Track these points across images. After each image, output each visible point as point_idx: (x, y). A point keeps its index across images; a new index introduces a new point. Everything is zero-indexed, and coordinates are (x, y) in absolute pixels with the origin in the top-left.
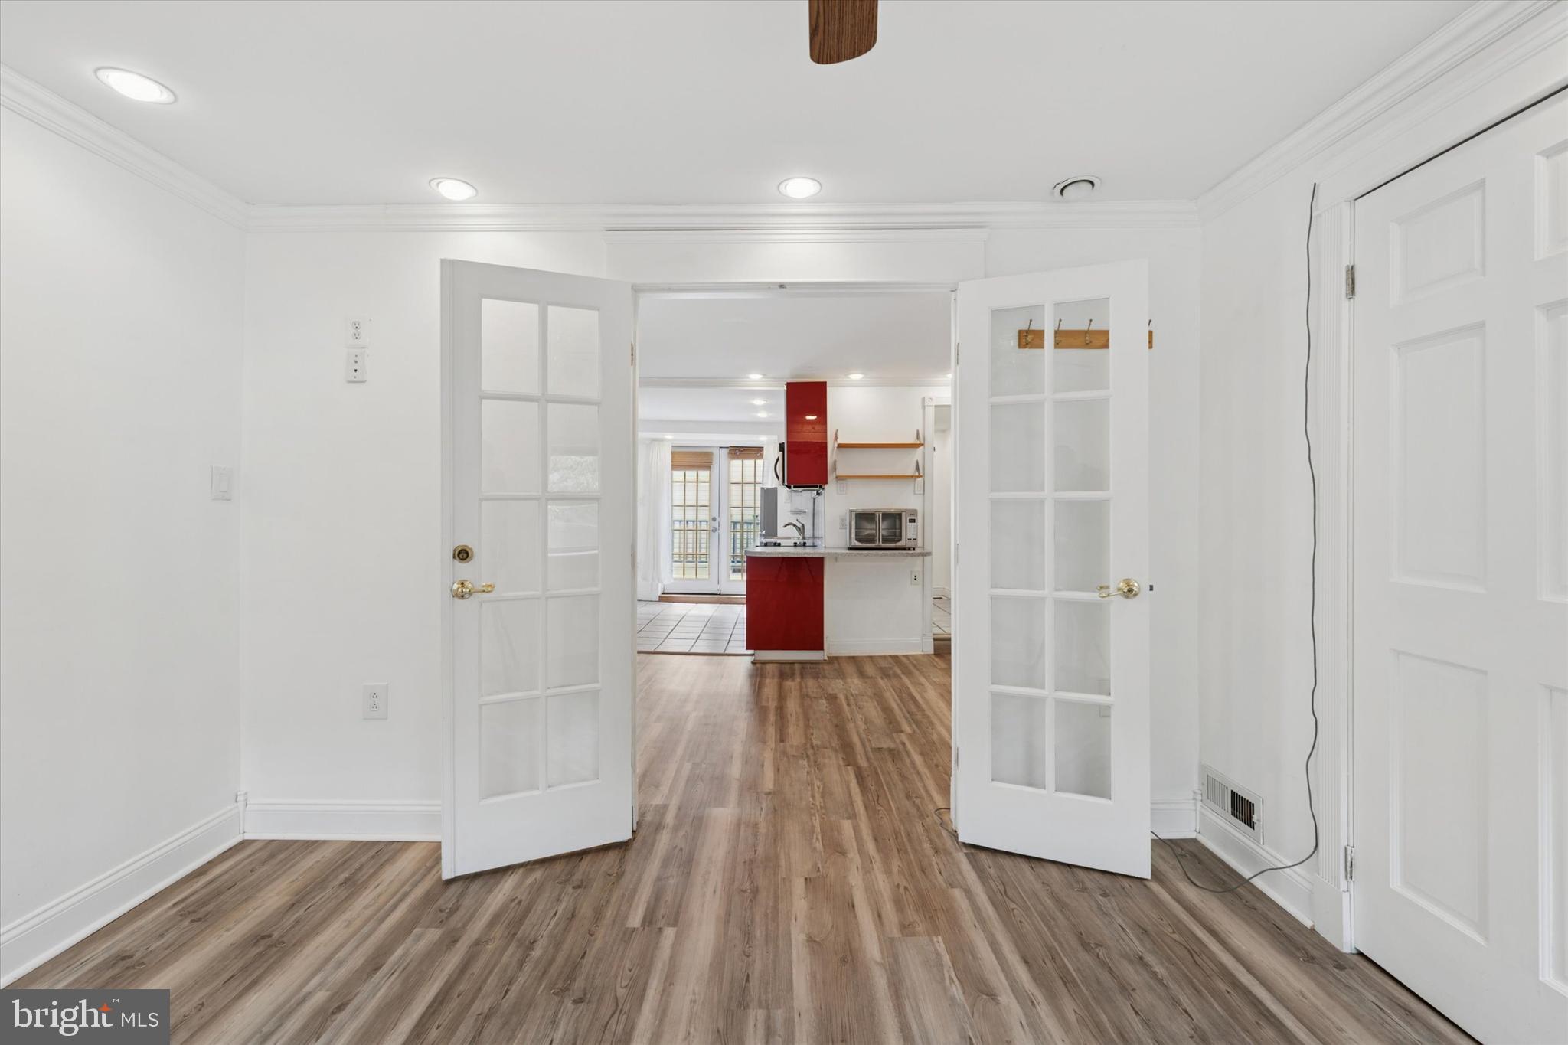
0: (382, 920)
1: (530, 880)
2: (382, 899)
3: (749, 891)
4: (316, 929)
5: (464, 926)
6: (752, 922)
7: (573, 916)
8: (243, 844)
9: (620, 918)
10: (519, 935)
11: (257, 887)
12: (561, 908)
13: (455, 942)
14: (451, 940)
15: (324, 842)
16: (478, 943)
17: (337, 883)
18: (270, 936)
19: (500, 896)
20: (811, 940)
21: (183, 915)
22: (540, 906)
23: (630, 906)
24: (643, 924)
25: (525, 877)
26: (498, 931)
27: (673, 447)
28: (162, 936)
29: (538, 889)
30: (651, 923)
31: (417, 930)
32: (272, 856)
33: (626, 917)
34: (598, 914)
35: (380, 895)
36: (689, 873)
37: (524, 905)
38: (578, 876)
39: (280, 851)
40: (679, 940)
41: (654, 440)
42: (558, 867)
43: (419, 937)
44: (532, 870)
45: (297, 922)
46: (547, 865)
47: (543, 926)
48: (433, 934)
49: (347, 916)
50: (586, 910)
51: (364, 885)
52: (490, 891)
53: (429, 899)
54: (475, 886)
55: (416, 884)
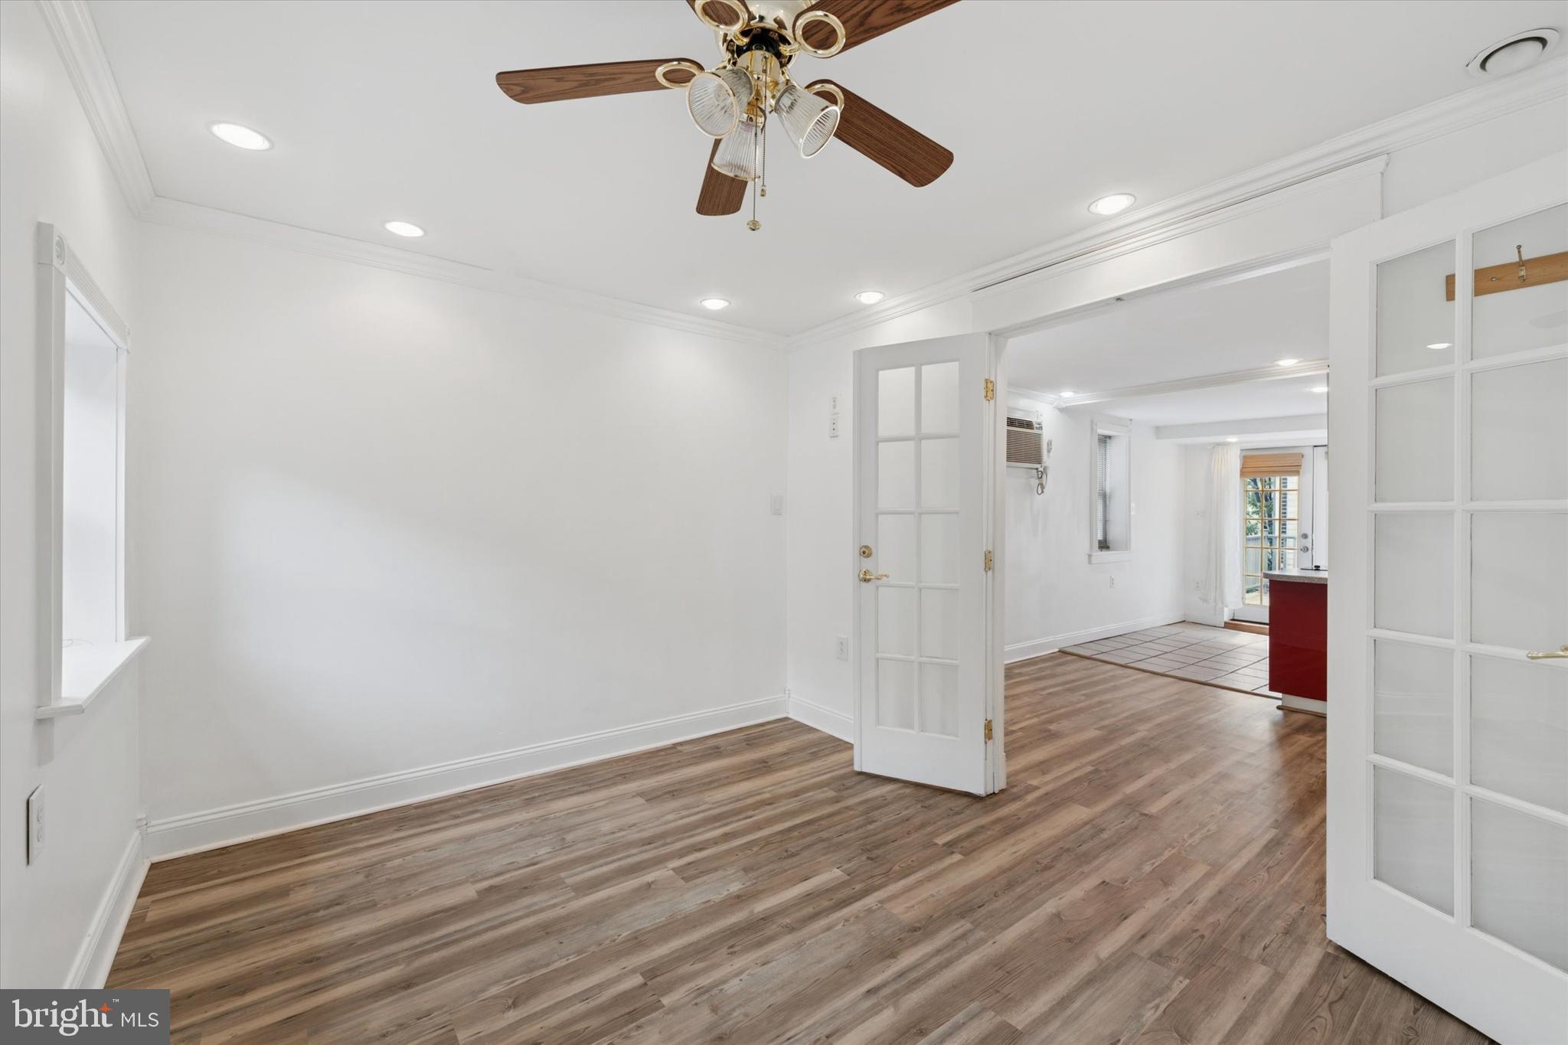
0: (812, 778)
1: (902, 791)
2: (822, 768)
3: (1043, 865)
4: (785, 769)
5: (847, 797)
6: (1022, 882)
7: (907, 820)
8: (787, 719)
9: (936, 833)
10: (870, 815)
11: (777, 740)
12: (905, 813)
13: (838, 802)
14: (836, 800)
15: (818, 730)
16: (847, 808)
17: (809, 752)
18: (767, 762)
19: (878, 792)
20: (1058, 915)
21: (746, 740)
22: (893, 807)
23: (946, 832)
24: (944, 845)
25: (900, 788)
26: (861, 808)
27: (1242, 450)
28: (733, 745)
29: (901, 798)
30: (950, 846)
31: (825, 789)
32: (793, 729)
33: (938, 836)
34: (923, 826)
35: (823, 765)
36: (1007, 834)
37: (885, 802)
38: (928, 803)
39: (798, 728)
40: (958, 864)
41: (1219, 444)
42: (925, 792)
43: (824, 792)
44: (907, 787)
45: (782, 761)
46: (918, 788)
47: (885, 817)
48: (831, 794)
49: (801, 768)
50: (917, 821)
51: (820, 758)
52: (875, 787)
53: (843, 777)
54: (870, 782)
55: (842, 768)
